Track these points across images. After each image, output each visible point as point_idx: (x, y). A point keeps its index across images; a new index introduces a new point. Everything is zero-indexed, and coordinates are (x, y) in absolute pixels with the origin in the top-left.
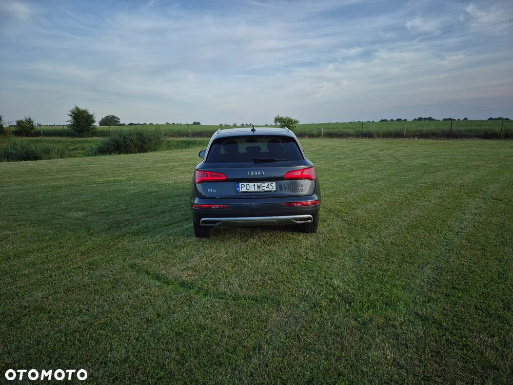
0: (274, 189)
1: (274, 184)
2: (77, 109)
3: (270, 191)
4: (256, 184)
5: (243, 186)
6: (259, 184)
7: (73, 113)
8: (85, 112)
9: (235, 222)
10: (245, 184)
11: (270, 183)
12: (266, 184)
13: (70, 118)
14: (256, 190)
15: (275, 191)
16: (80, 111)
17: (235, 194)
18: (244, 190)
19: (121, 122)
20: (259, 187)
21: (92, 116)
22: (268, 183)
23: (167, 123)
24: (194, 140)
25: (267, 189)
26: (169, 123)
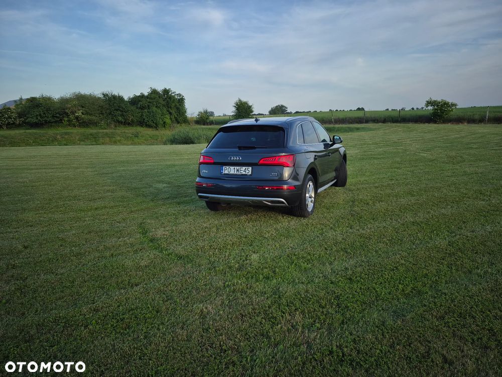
0: (250, 173)
1: (250, 169)
2: (240, 100)
3: (246, 175)
4: (236, 167)
5: (226, 169)
6: (238, 168)
7: (237, 104)
8: (246, 103)
9: (219, 199)
10: (228, 167)
11: (247, 168)
12: (244, 168)
13: (234, 109)
14: (236, 173)
15: (251, 175)
16: (242, 103)
17: (220, 175)
18: (226, 172)
19: (289, 111)
20: (238, 170)
21: (251, 107)
22: (245, 168)
23: (330, 110)
24: (333, 127)
25: (244, 173)
26: (332, 110)
